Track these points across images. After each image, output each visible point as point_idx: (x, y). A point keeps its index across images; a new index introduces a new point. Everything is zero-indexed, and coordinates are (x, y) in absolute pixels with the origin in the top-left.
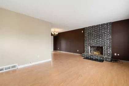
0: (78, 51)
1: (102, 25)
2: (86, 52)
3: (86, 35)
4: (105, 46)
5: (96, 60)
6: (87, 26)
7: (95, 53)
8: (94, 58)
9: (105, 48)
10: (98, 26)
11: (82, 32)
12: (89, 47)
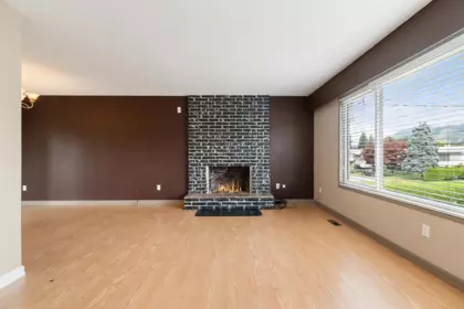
0: (159, 188)
1: (248, 99)
2: (193, 189)
3: (195, 124)
4: (253, 163)
5: (237, 212)
6: (201, 93)
7: (222, 188)
8: (230, 206)
9: (254, 171)
10: (235, 99)
11: (179, 110)
12: (207, 168)
